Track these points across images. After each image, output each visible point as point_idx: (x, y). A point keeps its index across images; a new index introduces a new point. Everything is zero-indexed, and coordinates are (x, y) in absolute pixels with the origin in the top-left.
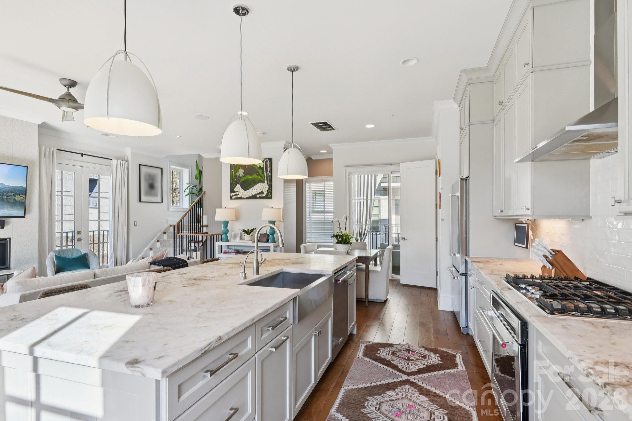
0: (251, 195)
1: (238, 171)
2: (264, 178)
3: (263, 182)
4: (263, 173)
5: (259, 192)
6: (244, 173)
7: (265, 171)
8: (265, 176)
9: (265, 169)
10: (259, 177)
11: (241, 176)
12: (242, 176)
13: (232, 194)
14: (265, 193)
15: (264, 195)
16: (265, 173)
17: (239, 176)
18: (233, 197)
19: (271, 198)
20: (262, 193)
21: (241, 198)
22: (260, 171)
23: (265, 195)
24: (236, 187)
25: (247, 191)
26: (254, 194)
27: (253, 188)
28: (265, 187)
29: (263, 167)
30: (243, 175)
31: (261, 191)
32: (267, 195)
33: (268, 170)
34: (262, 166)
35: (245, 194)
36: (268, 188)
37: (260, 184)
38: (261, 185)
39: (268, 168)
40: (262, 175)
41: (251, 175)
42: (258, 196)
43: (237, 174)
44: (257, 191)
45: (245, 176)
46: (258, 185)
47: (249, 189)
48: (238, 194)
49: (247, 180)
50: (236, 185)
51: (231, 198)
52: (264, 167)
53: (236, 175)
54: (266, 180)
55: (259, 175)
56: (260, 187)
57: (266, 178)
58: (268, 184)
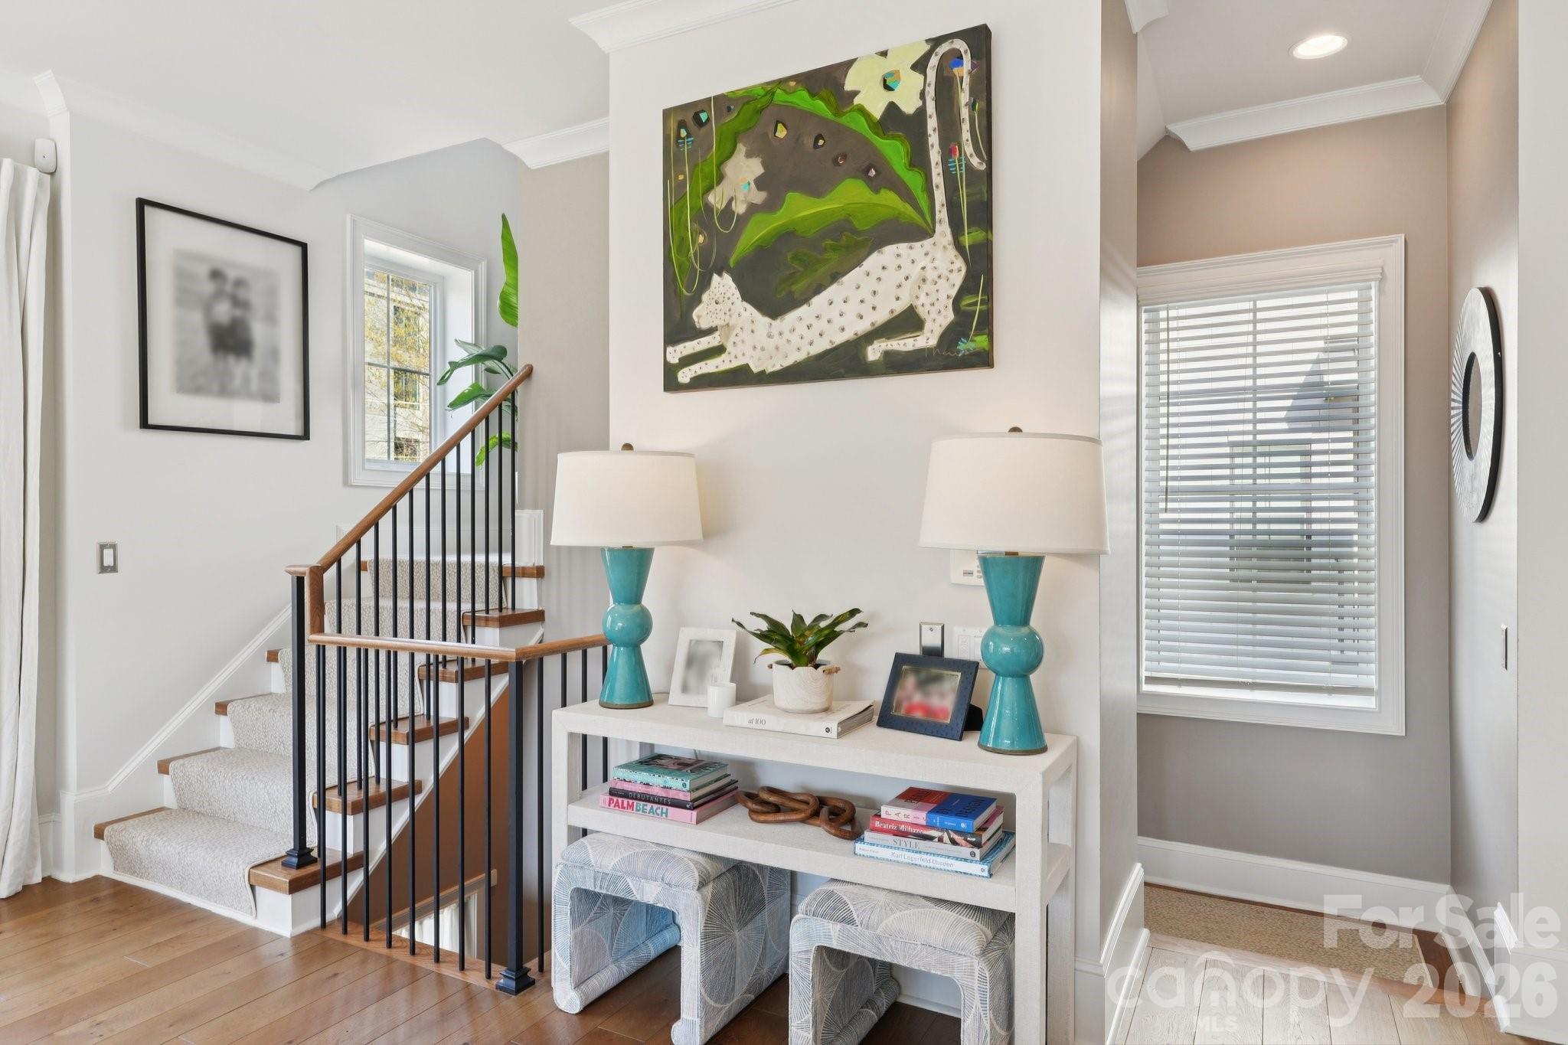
0: (821, 346)
1: (721, 177)
2: (924, 203)
3: (918, 232)
4: (919, 160)
5: (881, 317)
6: (760, 183)
7: (934, 139)
8: (938, 179)
9: (932, 123)
10: (889, 199)
11: (740, 208)
12: (753, 209)
13: (675, 354)
14: (938, 319)
15: (927, 339)
16: (935, 156)
17: (728, 211)
18: (685, 376)
19: (983, 359)
20: (909, 321)
21: (740, 377)
22: (894, 151)
23: (933, 342)
24: (705, 297)
25: (791, 317)
26: (840, 339)
27: (832, 292)
28: (931, 275)
29: (921, 112)
30: (758, 197)
31: (900, 307)
32: (952, 335)
33: (966, 127)
34: (909, 106)
35: (769, 344)
36: (958, 279)
37: (890, 250)
38: (905, 262)
39: (965, 113)
40: (913, 180)
41: (816, 190)
42: (874, 352)
43: (716, 199)
44: (865, 309)
45: (772, 205)
46: (873, 261)
47: (805, 300)
48: (718, 350)
49: (786, 237)
50: (705, 284)
51: (671, 384)
52: (931, 108)
53: (709, 208)
54: (942, 214)
55: (877, 174)
56: (892, 277)
57: (940, 196)
58: (959, 247)
